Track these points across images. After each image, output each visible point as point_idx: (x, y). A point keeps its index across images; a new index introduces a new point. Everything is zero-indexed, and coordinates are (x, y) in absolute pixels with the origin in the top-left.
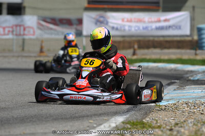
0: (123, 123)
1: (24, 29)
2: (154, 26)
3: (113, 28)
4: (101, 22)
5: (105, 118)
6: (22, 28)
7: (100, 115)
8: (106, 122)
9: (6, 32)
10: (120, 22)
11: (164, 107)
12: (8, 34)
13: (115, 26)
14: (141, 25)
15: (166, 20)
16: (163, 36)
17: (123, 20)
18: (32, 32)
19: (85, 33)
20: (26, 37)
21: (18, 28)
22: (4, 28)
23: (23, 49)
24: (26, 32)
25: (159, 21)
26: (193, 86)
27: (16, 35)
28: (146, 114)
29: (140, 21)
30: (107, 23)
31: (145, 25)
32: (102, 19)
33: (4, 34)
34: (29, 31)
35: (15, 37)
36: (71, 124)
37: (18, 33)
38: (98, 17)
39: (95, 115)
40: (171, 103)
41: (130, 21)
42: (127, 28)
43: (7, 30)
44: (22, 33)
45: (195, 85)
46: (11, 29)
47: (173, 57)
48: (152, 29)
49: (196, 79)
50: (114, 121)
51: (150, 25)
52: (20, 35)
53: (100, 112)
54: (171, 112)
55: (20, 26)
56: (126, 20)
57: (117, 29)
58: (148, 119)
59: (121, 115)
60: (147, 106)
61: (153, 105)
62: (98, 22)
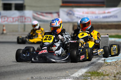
0: (86, 72)
1: (25, 19)
2: (101, 16)
3: (77, 17)
4: (71, 14)
5: (75, 70)
6: (24, 18)
7: (72, 68)
8: (75, 72)
9: (14, 20)
10: (81, 14)
11: (109, 64)
12: (15, 22)
13: (79, 16)
14: (94, 16)
15: (109, 13)
16: (107, 22)
17: (83, 13)
18: (29, 20)
20: (26, 23)
21: (21, 18)
22: (13, 18)
23: (24, 30)
24: (26, 20)
25: (104, 13)
27: (21, 22)
28: (99, 68)
29: (93, 13)
30: (74, 15)
31: (96, 15)
32: (71, 12)
33: (13, 22)
34: (28, 20)
35: (20, 23)
36: (55, 73)
37: (21, 21)
38: (68, 11)
39: (69, 68)
40: (113, 61)
41: (87, 13)
43: (15, 19)
46: (17, 19)
47: (113, 34)
48: (100, 18)
50: (81, 72)
51: (99, 15)
52: (22, 22)
53: (72, 67)
54: (113, 67)
56: (85, 12)
58: (100, 70)
59: (85, 68)
60: (99, 63)
61: (103, 62)
62: (68, 14)
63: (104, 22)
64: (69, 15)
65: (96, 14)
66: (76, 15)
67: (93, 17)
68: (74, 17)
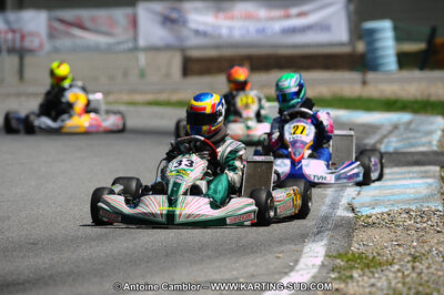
0: (329, 256)
1: (23, 37)
2: (278, 26)
3: (197, 32)
4: (174, 22)
5: (293, 248)
6: (18, 36)
10: (210, 19)
13: (201, 28)
14: (252, 27)
15: (301, 15)
17: (216, 16)
19: (142, 42)
21: (10, 36)
23: (21, 77)
25: (288, 17)
26: (396, 169)
31: (260, 25)
34: (32, 41)
36: (249, 261)
37: (10, 45)
38: (166, 12)
39: (273, 241)
40: (380, 211)
41: (231, 17)
42: (224, 32)
44: (18, 44)
45: (397, 165)
48: (274, 34)
49: (391, 150)
50: (312, 254)
51: (268, 25)
52: (13, 50)
54: (386, 230)
55: (14, 31)
56: (222, 15)
57: (205, 34)
58: (356, 245)
60: (343, 218)
61: (352, 215)
62: (168, 21)
63: (287, 46)
64: (169, 25)
65: (259, 19)
66: (193, 26)
67: (248, 31)
68: (185, 32)
